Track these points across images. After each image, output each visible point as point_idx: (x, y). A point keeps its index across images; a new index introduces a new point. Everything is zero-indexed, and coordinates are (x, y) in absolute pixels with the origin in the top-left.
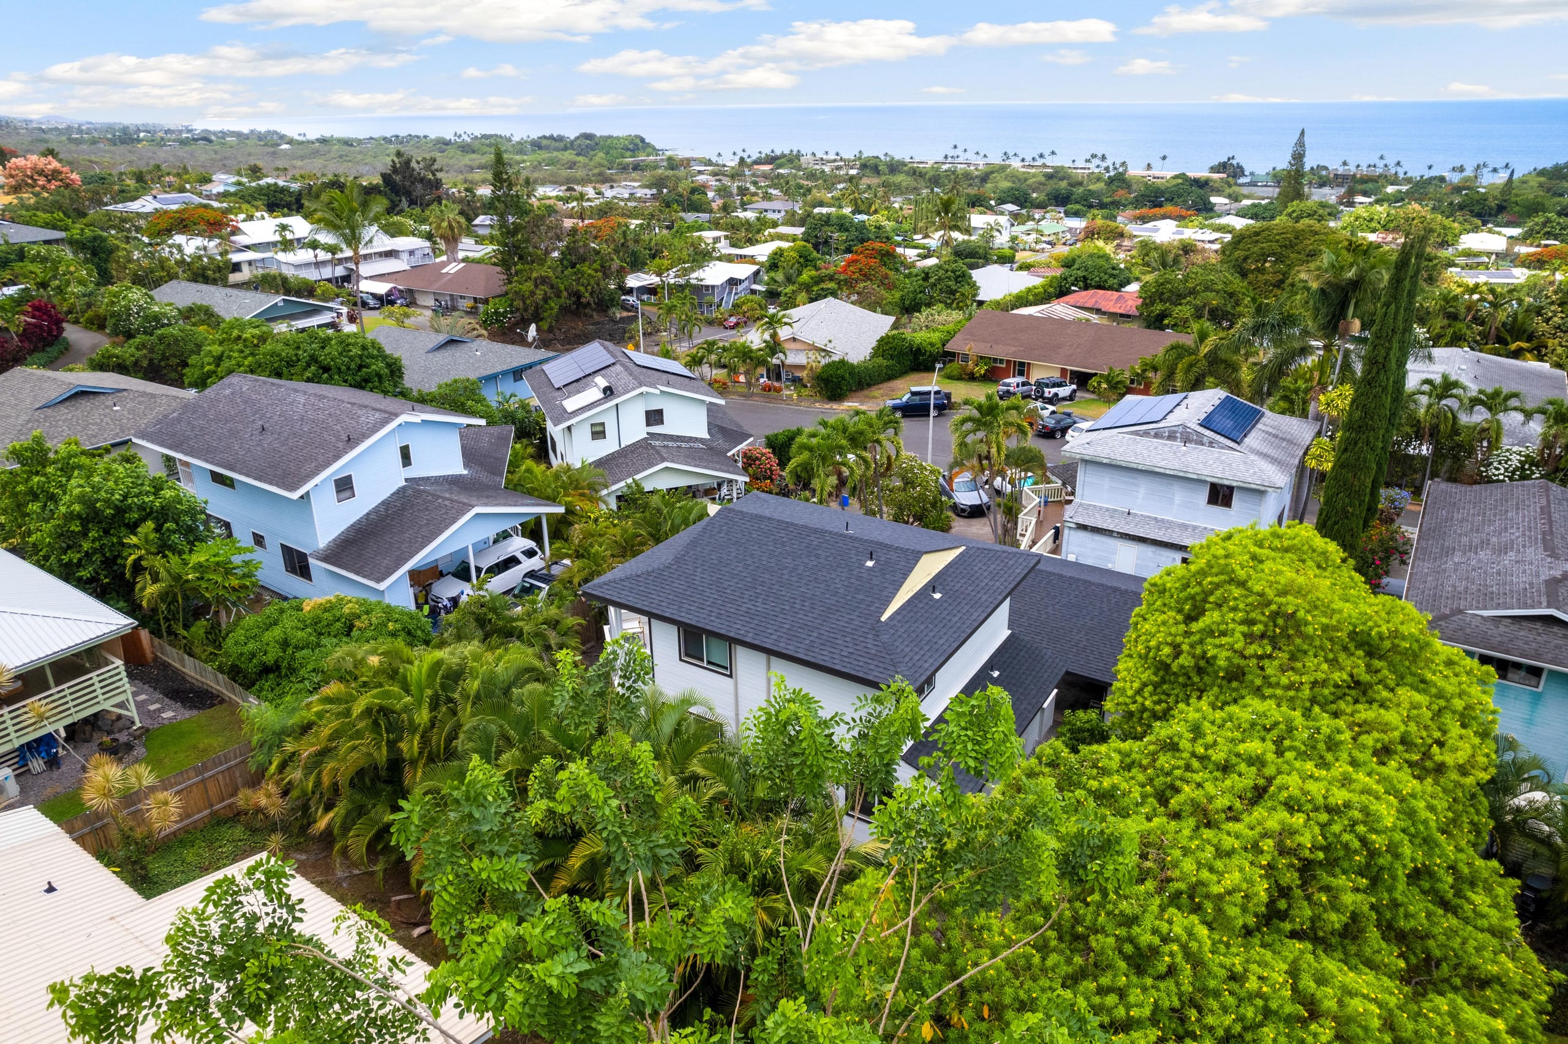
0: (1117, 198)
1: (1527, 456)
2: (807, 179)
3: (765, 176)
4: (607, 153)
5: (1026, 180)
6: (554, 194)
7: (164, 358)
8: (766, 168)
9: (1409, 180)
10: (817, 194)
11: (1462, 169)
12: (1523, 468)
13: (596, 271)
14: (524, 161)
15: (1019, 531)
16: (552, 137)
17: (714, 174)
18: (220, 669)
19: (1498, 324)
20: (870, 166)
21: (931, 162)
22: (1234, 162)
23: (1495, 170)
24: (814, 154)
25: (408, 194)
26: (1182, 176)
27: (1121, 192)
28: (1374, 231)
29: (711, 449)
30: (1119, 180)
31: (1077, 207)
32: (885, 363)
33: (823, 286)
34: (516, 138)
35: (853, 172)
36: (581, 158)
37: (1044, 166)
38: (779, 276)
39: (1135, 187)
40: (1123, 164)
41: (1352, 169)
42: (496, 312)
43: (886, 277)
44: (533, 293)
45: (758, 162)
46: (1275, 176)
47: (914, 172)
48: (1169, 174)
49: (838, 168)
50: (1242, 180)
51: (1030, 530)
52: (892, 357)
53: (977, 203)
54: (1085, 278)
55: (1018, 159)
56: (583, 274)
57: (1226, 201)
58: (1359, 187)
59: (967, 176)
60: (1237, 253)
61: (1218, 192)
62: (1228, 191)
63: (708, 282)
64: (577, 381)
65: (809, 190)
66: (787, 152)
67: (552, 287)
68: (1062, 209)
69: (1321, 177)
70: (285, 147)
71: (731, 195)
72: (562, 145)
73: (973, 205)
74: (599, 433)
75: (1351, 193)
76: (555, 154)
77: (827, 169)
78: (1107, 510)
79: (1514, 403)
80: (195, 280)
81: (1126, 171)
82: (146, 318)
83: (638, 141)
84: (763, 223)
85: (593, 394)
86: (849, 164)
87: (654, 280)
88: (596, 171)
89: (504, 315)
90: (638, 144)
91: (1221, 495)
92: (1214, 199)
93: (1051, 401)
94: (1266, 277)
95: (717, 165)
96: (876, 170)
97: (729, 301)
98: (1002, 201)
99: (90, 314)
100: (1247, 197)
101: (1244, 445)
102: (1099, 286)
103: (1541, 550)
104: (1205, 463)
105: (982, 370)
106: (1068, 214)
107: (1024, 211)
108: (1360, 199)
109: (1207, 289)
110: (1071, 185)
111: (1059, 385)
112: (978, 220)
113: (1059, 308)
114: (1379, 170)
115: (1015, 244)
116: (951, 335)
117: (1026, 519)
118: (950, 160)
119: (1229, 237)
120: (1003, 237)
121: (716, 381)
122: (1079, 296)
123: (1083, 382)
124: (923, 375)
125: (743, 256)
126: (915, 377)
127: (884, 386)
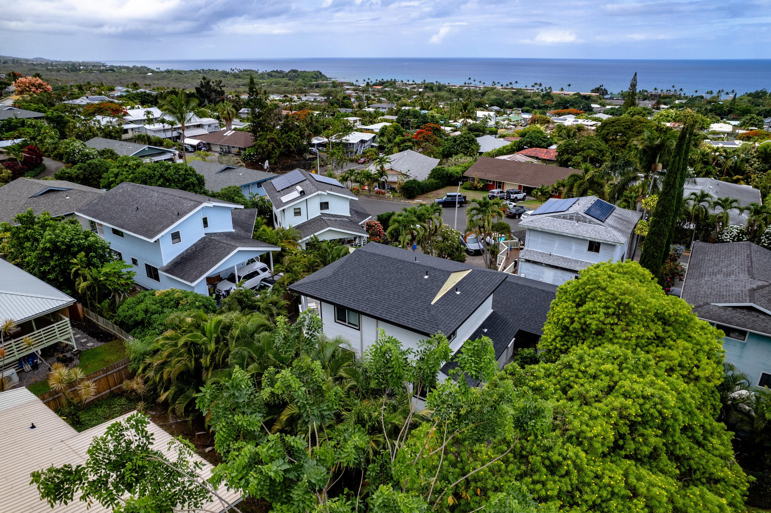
0: (547, 104)
1: (741, 230)
2: (399, 93)
3: (379, 91)
4: (304, 79)
5: (503, 95)
6: (278, 98)
7: (91, 174)
8: (380, 87)
9: (686, 98)
10: (403, 100)
11: (711, 93)
12: (739, 236)
13: (297, 135)
14: (264, 83)
15: (498, 262)
17: (355, 90)
18: (115, 323)
19: (728, 167)
20: (429, 87)
21: (458, 86)
22: (603, 88)
23: (727, 93)
24: (402, 81)
25: (208, 97)
26: (578, 94)
27: (549, 101)
28: (669, 122)
29: (351, 221)
30: (548, 96)
31: (528, 108)
32: (435, 181)
33: (406, 144)
35: (421, 90)
36: (291, 82)
37: (512, 88)
38: (385, 139)
39: (555, 99)
40: (550, 88)
41: (659, 92)
42: (250, 155)
43: (436, 140)
44: (267, 146)
45: (375, 85)
46: (622, 95)
47: (450, 91)
48: (572, 93)
49: (414, 88)
50: (606, 97)
51: (503, 262)
52: (438, 179)
54: (531, 142)
55: (500, 85)
56: (291, 137)
57: (599, 106)
58: (662, 100)
59: (475, 93)
60: (604, 131)
61: (595, 102)
62: (600, 101)
63: (351, 141)
64: (288, 188)
65: (400, 98)
66: (389, 80)
67: (276, 143)
68: (520, 109)
69: (644, 96)
70: (149, 74)
71: (362, 100)
73: (478, 106)
74: (298, 213)
75: (658, 103)
76: (279, 79)
77: (408, 88)
78: (540, 253)
79: (735, 204)
80: (106, 137)
81: (551, 91)
82: (82, 155)
84: (377, 114)
85: (295, 194)
86: (419, 86)
87: (326, 140)
88: (298, 88)
89: (253, 156)
90: (318, 75)
91: (594, 247)
92: (593, 105)
93: (514, 201)
94: (617, 143)
95: (356, 86)
96: (432, 89)
97: (361, 151)
98: (492, 105)
99: (55, 152)
100: (609, 105)
101: (606, 223)
102: (538, 146)
103: (747, 275)
104: (587, 231)
105: (481, 185)
106: (523, 111)
107: (502, 110)
108: (663, 106)
109: (589, 148)
110: (525, 97)
111: (518, 193)
112: (480, 114)
113: (518, 156)
114: (672, 93)
115: (498, 125)
116: (466, 169)
117: (501, 257)
118: (467, 85)
119: (600, 123)
120: (492, 122)
121: (354, 189)
122: (528, 151)
123: (529, 192)
124: (453, 187)
125: (369, 129)
126: (449, 188)
127: (434, 192)
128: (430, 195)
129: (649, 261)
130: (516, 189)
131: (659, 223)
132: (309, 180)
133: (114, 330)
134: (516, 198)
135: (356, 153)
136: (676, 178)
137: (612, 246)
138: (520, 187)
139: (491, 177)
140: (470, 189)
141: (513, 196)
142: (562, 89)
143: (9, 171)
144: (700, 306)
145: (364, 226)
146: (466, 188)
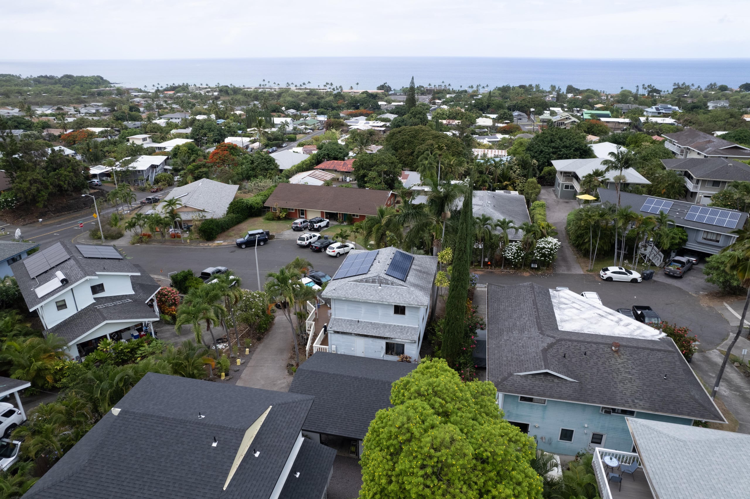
0: (339, 105)
1: (518, 247)
2: (193, 99)
3: (171, 98)
4: (82, 86)
5: (298, 96)
6: (49, 112)
8: (171, 93)
9: (454, 92)
10: (198, 107)
11: (472, 87)
12: (518, 253)
13: (70, 172)
14: (29, 91)
15: (307, 329)
16: (46, 77)
17: (143, 97)
19: (498, 175)
20: (224, 91)
21: (253, 88)
22: (387, 85)
24: (195, 85)
26: (366, 92)
27: (341, 101)
28: (445, 119)
29: (135, 301)
30: (339, 96)
31: (322, 110)
32: (235, 216)
33: (200, 170)
34: (24, 77)
35: (216, 94)
36: (65, 89)
37: (306, 89)
38: (179, 161)
39: (346, 98)
40: (341, 87)
41: (433, 86)
42: (6, 201)
43: (233, 160)
44: (29, 189)
45: (167, 90)
46: (404, 91)
47: (245, 95)
48: (361, 91)
49: (208, 92)
50: (390, 93)
51: (312, 328)
52: (238, 212)
53: (277, 111)
54: (328, 155)
55: (294, 86)
56: (61, 175)
57: (385, 103)
58: (437, 95)
59: (271, 94)
60: (393, 141)
61: (382, 100)
62: (386, 98)
63: (139, 168)
64: (46, 272)
65: (194, 105)
66: (181, 84)
67: (42, 184)
68: (316, 111)
69: (421, 91)
71: (153, 109)
72: (53, 81)
73: (274, 111)
74: (62, 306)
75: (434, 98)
76: (50, 86)
77: (203, 93)
78: (348, 321)
79: (511, 225)
81: (342, 90)
83: (99, 79)
84: (170, 126)
85: (55, 283)
86: (213, 90)
87: (109, 169)
88: (75, 97)
89: (12, 201)
90: (99, 81)
91: (400, 310)
92: (380, 103)
93: (317, 230)
94: (406, 151)
95: (145, 92)
96: (227, 93)
97: (153, 177)
98: (288, 108)
100: (394, 101)
101: (407, 281)
102: (336, 159)
103: (537, 329)
104: (390, 295)
105: (283, 215)
106: (319, 114)
107: (298, 113)
108: (437, 101)
109: (382, 163)
110: (318, 98)
111: (321, 221)
112: (277, 120)
113: (318, 172)
114: (443, 88)
115: (296, 131)
116: (267, 197)
117: (310, 323)
118: (262, 87)
119: (388, 124)
120: (290, 128)
121: (144, 235)
122: (326, 164)
123: (332, 216)
124: (255, 219)
125: (160, 148)
126: (251, 221)
127: (236, 228)
128: (232, 232)
129: (453, 323)
130: (319, 216)
131: (457, 287)
132: (75, 259)
134: (320, 226)
135: (147, 180)
136: (466, 243)
137: (417, 308)
138: (322, 213)
139: (293, 205)
140: (273, 219)
141: (316, 226)
144: (505, 379)
145: (155, 304)
146: (268, 219)
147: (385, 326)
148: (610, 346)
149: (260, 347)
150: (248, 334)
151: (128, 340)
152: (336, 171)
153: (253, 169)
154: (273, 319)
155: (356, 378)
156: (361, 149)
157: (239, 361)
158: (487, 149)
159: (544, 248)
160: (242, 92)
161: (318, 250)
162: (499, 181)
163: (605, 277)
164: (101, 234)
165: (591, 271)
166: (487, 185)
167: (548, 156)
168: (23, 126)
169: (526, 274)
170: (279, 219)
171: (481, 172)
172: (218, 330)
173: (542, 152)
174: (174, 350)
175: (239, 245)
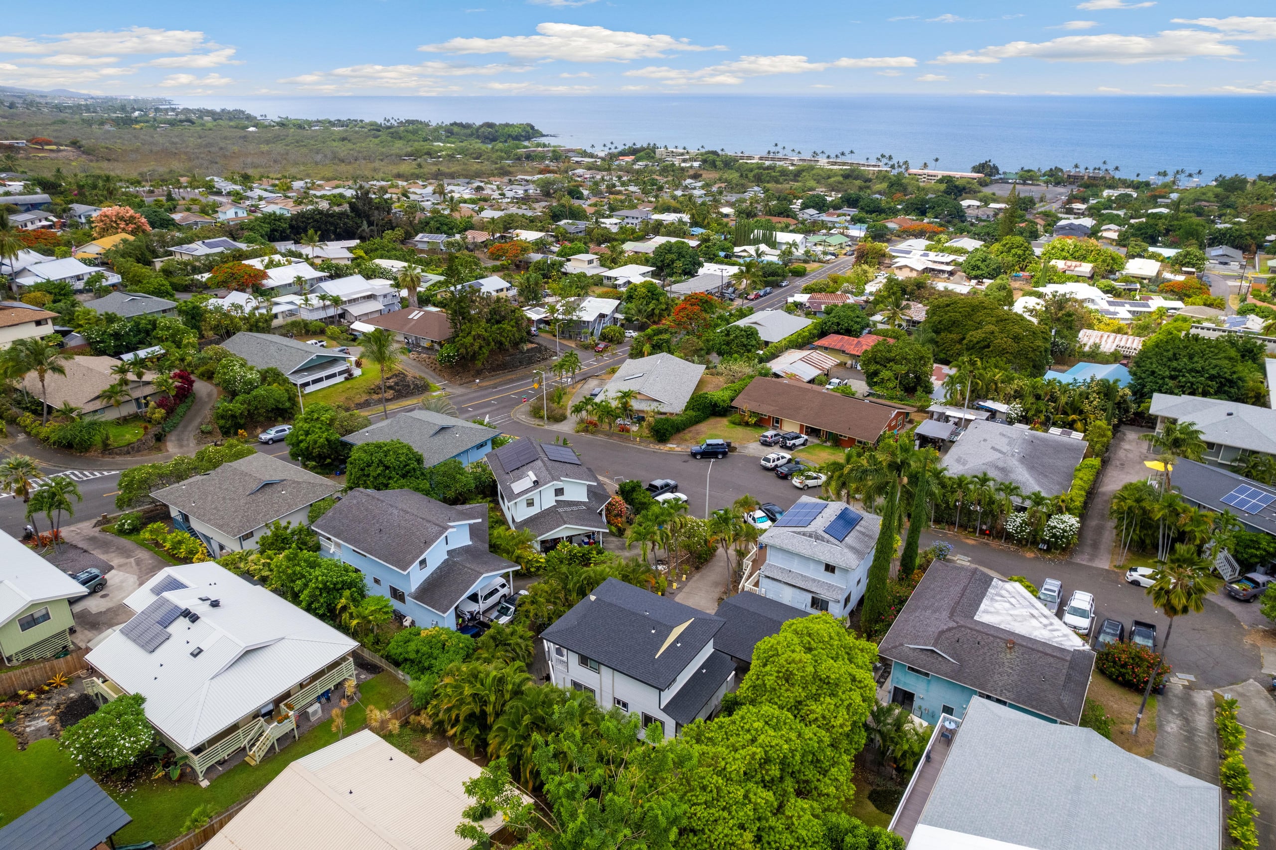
0: (893, 203)
1: (1023, 520)
2: (660, 174)
3: (628, 169)
4: (505, 142)
5: (828, 177)
6: (467, 194)
7: (257, 409)
8: (629, 159)
10: (667, 194)
11: (1165, 174)
12: (1022, 527)
15: (744, 567)
16: (461, 125)
17: (589, 167)
19: (1063, 404)
20: (710, 160)
21: (757, 158)
23: (1190, 175)
24: (666, 147)
25: (368, 217)
27: (898, 194)
28: (1065, 258)
29: (588, 508)
30: (897, 185)
31: (862, 213)
32: (694, 413)
34: (433, 124)
35: (696, 165)
37: (844, 164)
39: (910, 189)
40: (906, 163)
41: (1082, 170)
42: (448, 356)
45: (623, 153)
46: (1024, 174)
47: (742, 170)
48: (940, 175)
49: (685, 161)
50: (995, 179)
51: (749, 567)
52: (698, 410)
53: (784, 214)
54: (838, 324)
55: (825, 156)
57: (977, 204)
59: (783, 172)
61: (973, 196)
62: (982, 192)
63: (585, 319)
64: (518, 469)
65: (661, 189)
66: (645, 145)
67: (484, 339)
68: (851, 213)
70: (252, 129)
71: (602, 194)
72: (469, 131)
74: (530, 503)
77: (677, 163)
78: (780, 569)
80: (250, 330)
81: (907, 169)
82: (245, 383)
83: (529, 129)
84: (624, 233)
85: (528, 483)
86: (693, 158)
87: (549, 315)
88: (498, 163)
89: (453, 357)
90: (528, 133)
91: (830, 568)
92: (965, 203)
93: (790, 448)
95: (591, 156)
96: (714, 165)
97: (599, 331)
98: (805, 208)
99: (202, 369)
100: (995, 200)
101: (844, 542)
102: (848, 331)
103: (948, 613)
104: (824, 553)
105: (753, 420)
106: (853, 220)
107: (820, 218)
108: (1077, 206)
111: (797, 437)
112: (782, 236)
113: (816, 355)
114: (1101, 174)
115: (808, 257)
116: (737, 393)
117: (747, 563)
118: (771, 155)
119: (961, 259)
120: (800, 252)
121: (591, 423)
122: (832, 340)
123: (813, 432)
124: (718, 419)
125: (609, 278)
126: (713, 421)
127: (694, 428)
128: (687, 435)
130: (797, 430)
132: (543, 461)
133: (383, 663)
134: (794, 444)
135: (592, 334)
137: (845, 571)
138: (802, 426)
139: (766, 410)
140: (739, 424)
141: (790, 443)
142: (925, 166)
143: (163, 411)
144: (895, 647)
145: (604, 513)
146: (734, 423)
147: (814, 580)
148: (1006, 641)
149: (697, 576)
150: (687, 561)
151: (580, 545)
152: (844, 352)
153: (728, 344)
154: (715, 550)
155: (771, 620)
156: (895, 313)
157: (675, 585)
158: (1114, 332)
159: (1055, 527)
160: (737, 165)
161: (784, 477)
162: (1065, 413)
163: (1130, 579)
164: (545, 413)
165: (1119, 567)
166: (1043, 418)
167: (1160, 382)
168: (445, 228)
169: (1030, 555)
170: (747, 424)
171: (1038, 397)
172: (661, 553)
173: (1153, 373)
174: (623, 562)
175: (694, 455)
